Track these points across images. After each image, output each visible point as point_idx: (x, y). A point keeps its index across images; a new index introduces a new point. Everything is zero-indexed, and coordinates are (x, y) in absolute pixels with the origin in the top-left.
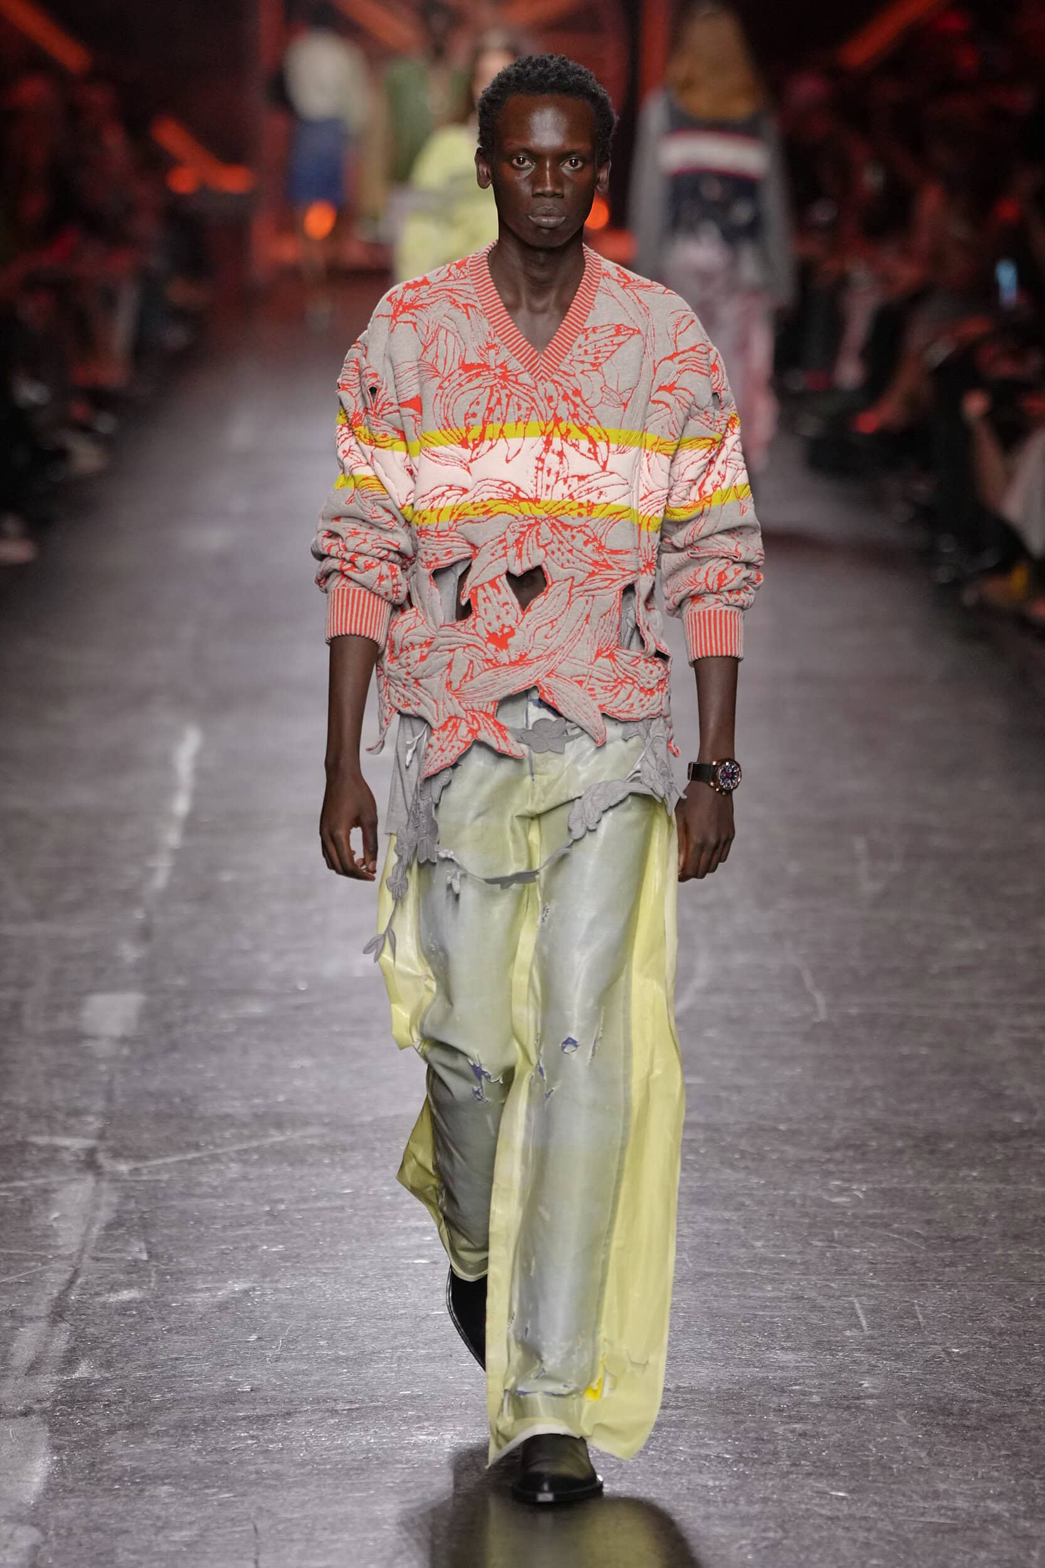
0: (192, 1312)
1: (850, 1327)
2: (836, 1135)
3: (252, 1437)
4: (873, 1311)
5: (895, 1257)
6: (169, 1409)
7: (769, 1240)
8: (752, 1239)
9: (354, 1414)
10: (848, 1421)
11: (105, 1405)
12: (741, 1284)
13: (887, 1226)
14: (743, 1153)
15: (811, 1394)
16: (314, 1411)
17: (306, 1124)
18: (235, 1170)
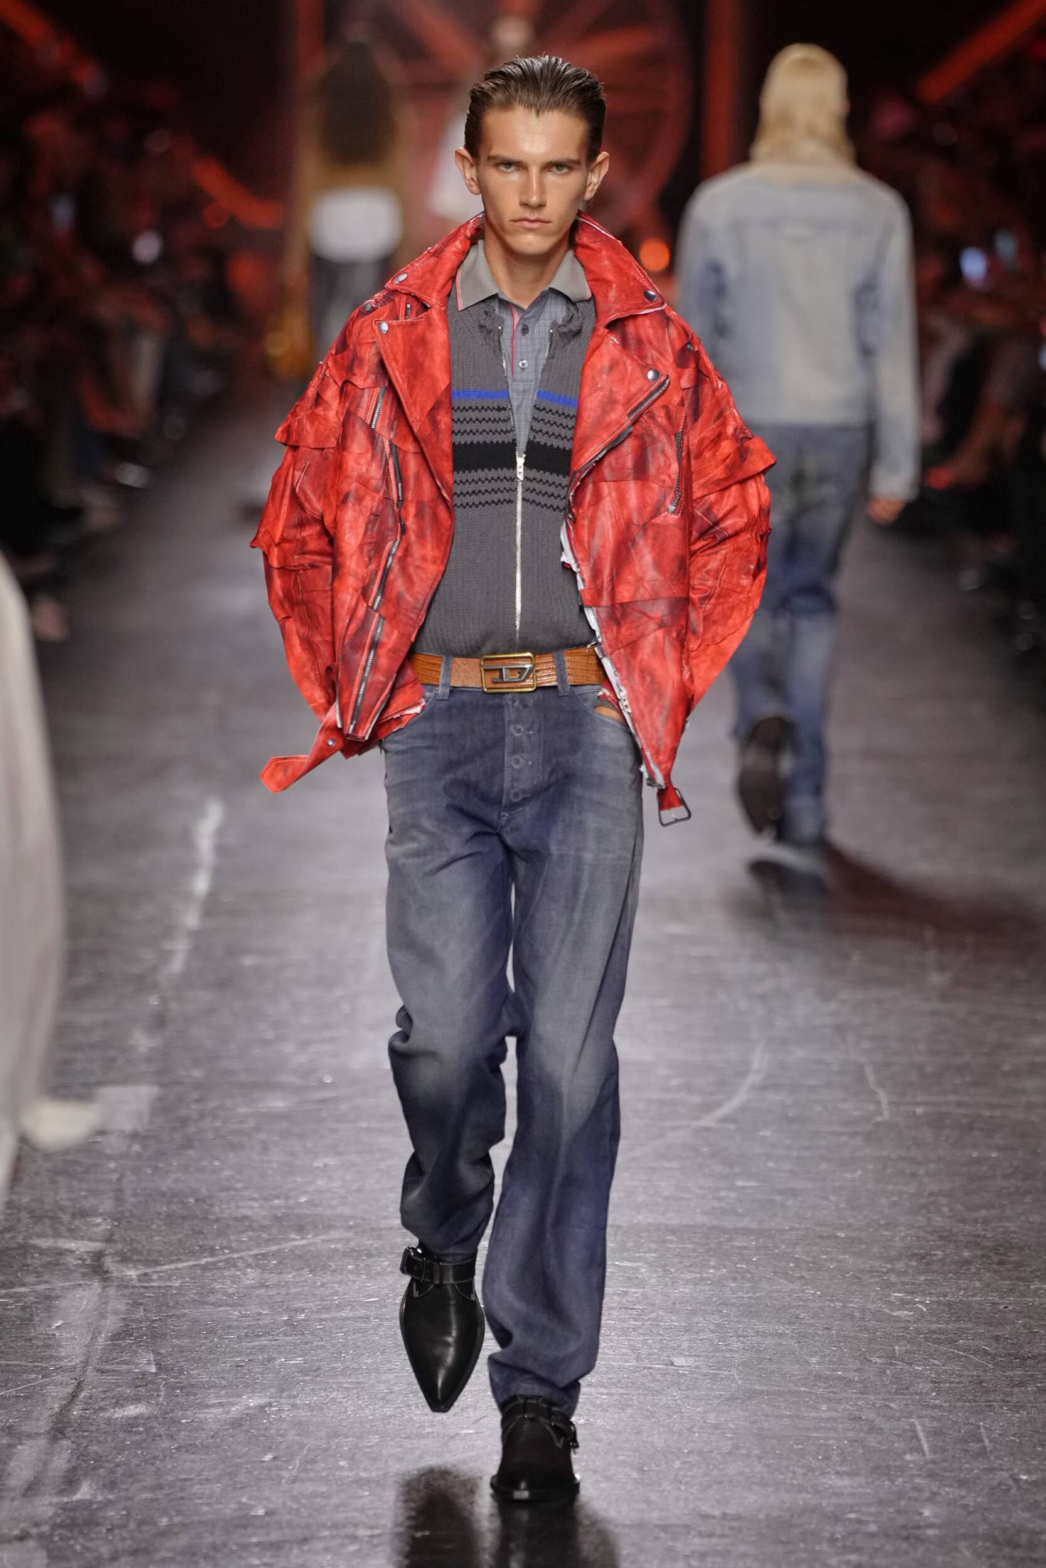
0: (203, 1429)
1: (909, 1451)
2: (899, 1243)
4: (933, 1434)
5: (959, 1376)
6: (176, 1534)
7: (825, 1356)
8: (803, 1355)
10: (907, 1553)
11: (107, 1529)
12: (793, 1403)
13: (951, 1342)
14: (798, 1262)
15: (868, 1522)
16: (333, 1537)
17: (331, 1227)
18: (252, 1276)
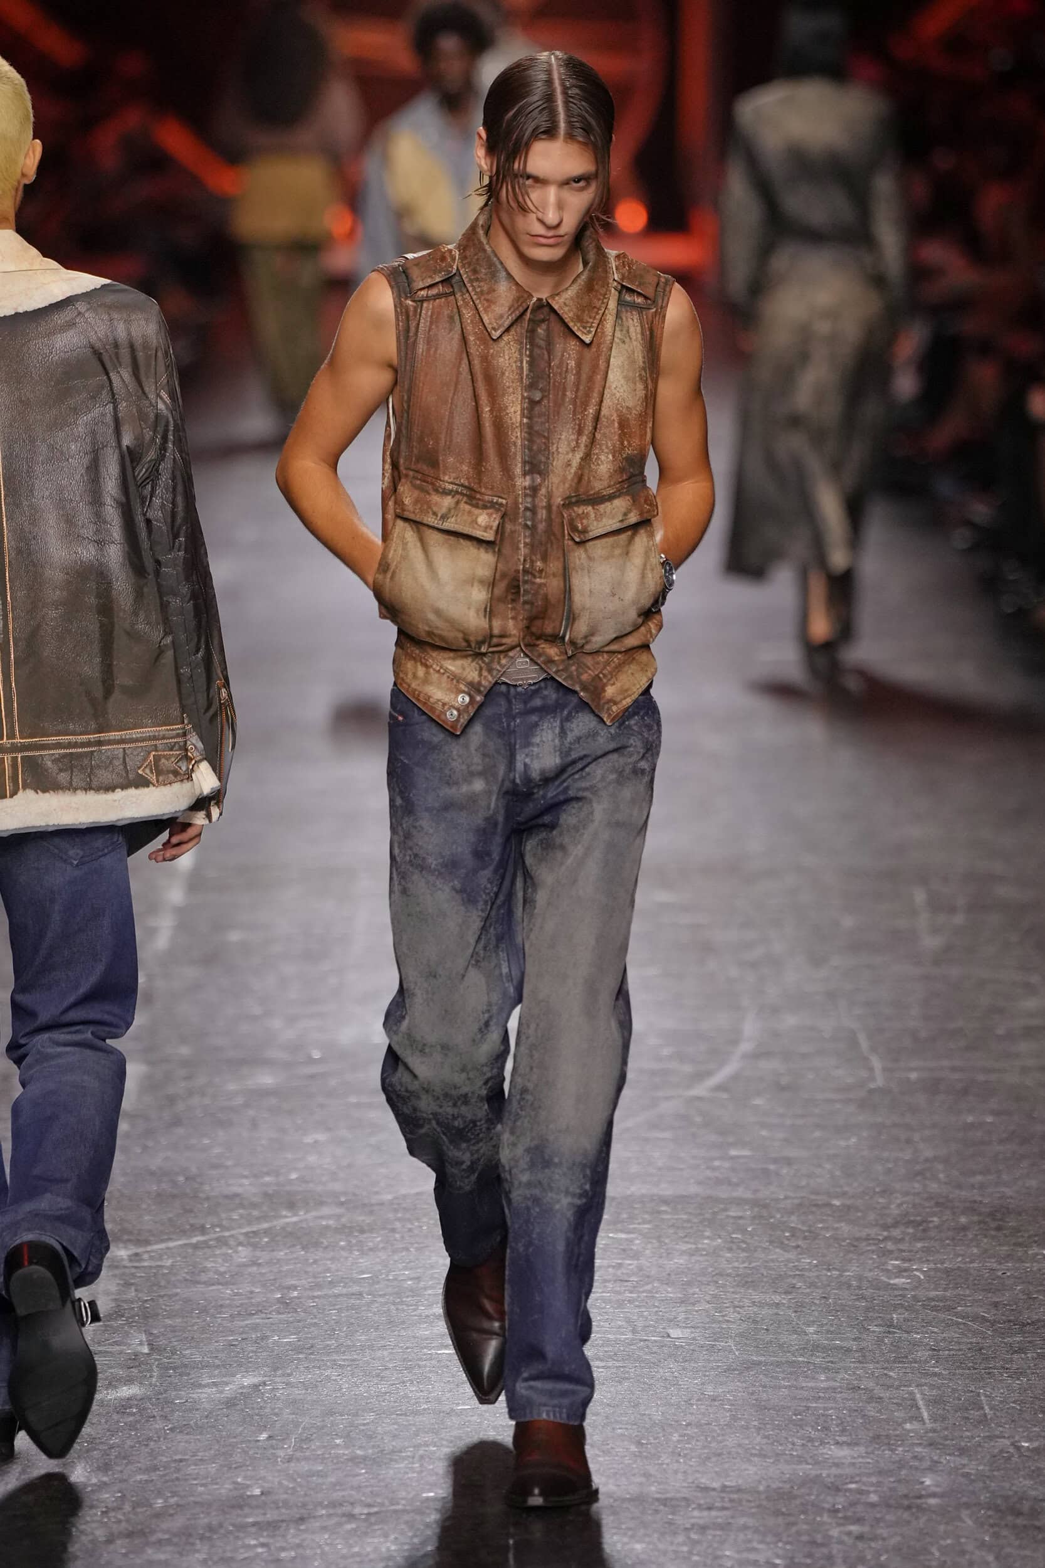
0: (197, 1410)
1: (912, 1419)
2: (894, 1211)
3: (263, 1545)
4: (933, 1402)
5: (959, 1343)
6: (171, 1515)
7: (822, 1325)
8: (803, 1324)
9: (373, 1519)
10: (909, 1522)
11: (102, 1512)
12: (791, 1373)
13: (949, 1309)
14: (793, 1230)
15: (868, 1492)
16: (330, 1516)
17: (322, 1203)
18: (243, 1254)
